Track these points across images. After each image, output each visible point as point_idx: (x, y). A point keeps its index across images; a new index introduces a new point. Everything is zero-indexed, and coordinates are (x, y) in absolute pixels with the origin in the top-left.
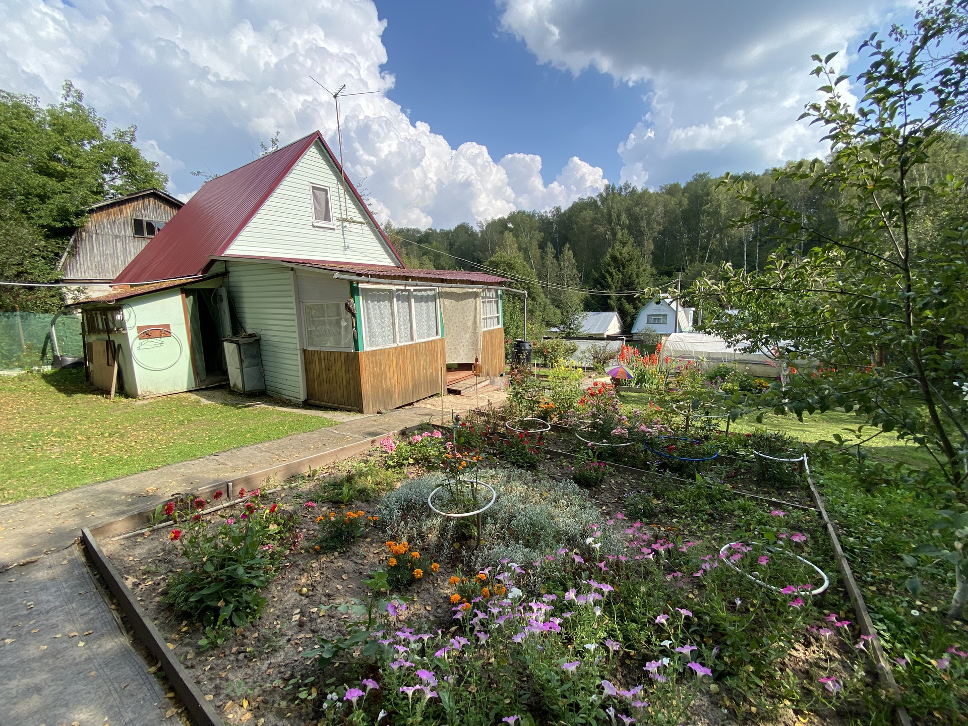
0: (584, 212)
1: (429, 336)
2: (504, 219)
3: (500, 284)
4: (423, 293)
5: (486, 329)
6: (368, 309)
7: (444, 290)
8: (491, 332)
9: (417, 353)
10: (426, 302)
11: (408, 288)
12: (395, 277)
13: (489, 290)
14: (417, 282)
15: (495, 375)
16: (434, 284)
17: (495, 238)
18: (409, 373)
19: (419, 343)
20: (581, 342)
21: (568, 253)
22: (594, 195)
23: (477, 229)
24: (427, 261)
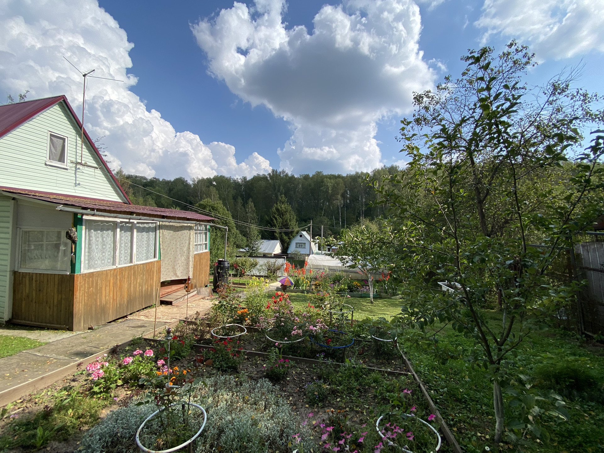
0: (260, 182)
1: (147, 259)
2: (210, 178)
3: (209, 221)
4: (145, 225)
5: (196, 253)
6: (90, 237)
7: (164, 223)
8: (200, 255)
9: (134, 273)
10: (147, 232)
11: (131, 221)
12: (120, 212)
13: (201, 225)
14: (141, 217)
15: (201, 287)
16: (156, 219)
17: (204, 189)
18: (126, 290)
19: (137, 265)
20: (260, 259)
21: (251, 204)
22: (266, 174)
23: (190, 182)
24: (150, 199)
